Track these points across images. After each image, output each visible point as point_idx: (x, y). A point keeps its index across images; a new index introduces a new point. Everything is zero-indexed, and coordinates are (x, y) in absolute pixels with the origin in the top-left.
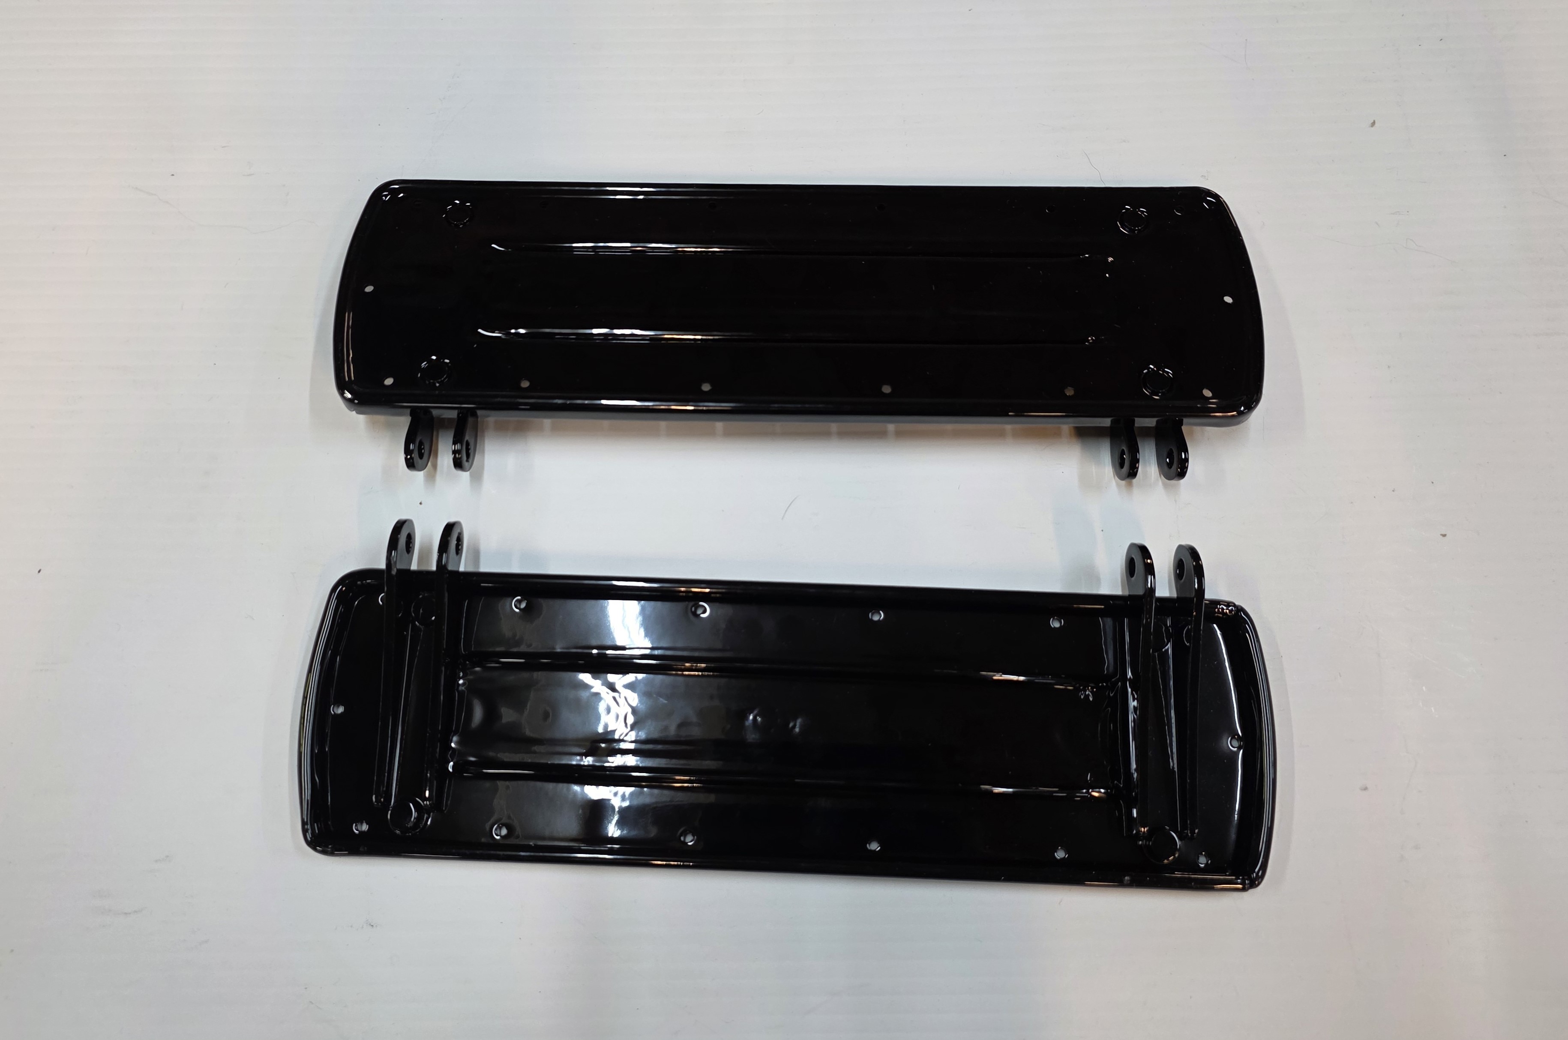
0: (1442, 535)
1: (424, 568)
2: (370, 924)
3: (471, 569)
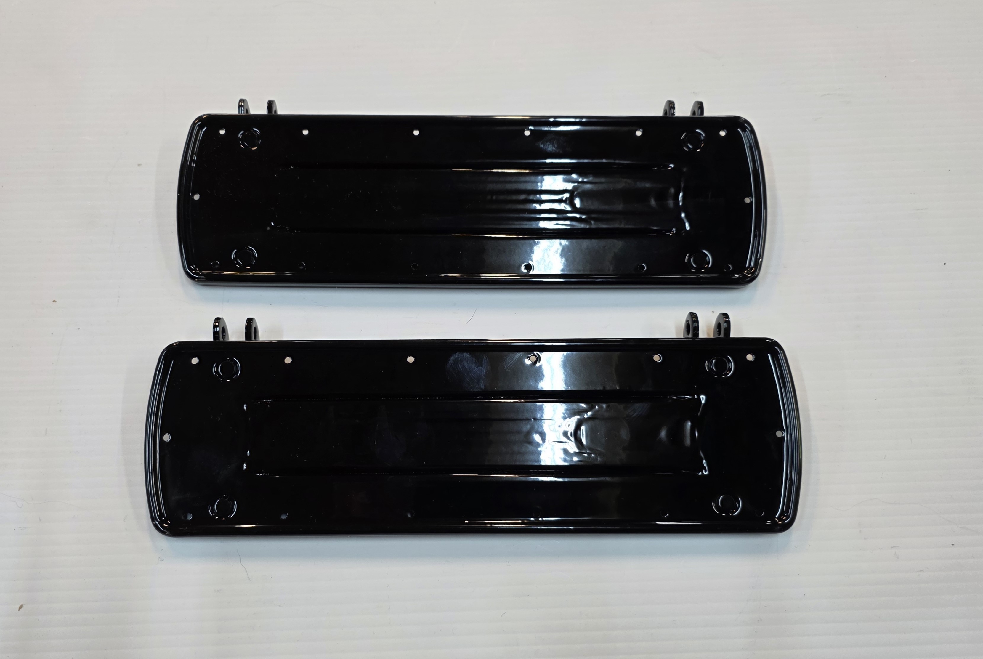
0: (56, 301)
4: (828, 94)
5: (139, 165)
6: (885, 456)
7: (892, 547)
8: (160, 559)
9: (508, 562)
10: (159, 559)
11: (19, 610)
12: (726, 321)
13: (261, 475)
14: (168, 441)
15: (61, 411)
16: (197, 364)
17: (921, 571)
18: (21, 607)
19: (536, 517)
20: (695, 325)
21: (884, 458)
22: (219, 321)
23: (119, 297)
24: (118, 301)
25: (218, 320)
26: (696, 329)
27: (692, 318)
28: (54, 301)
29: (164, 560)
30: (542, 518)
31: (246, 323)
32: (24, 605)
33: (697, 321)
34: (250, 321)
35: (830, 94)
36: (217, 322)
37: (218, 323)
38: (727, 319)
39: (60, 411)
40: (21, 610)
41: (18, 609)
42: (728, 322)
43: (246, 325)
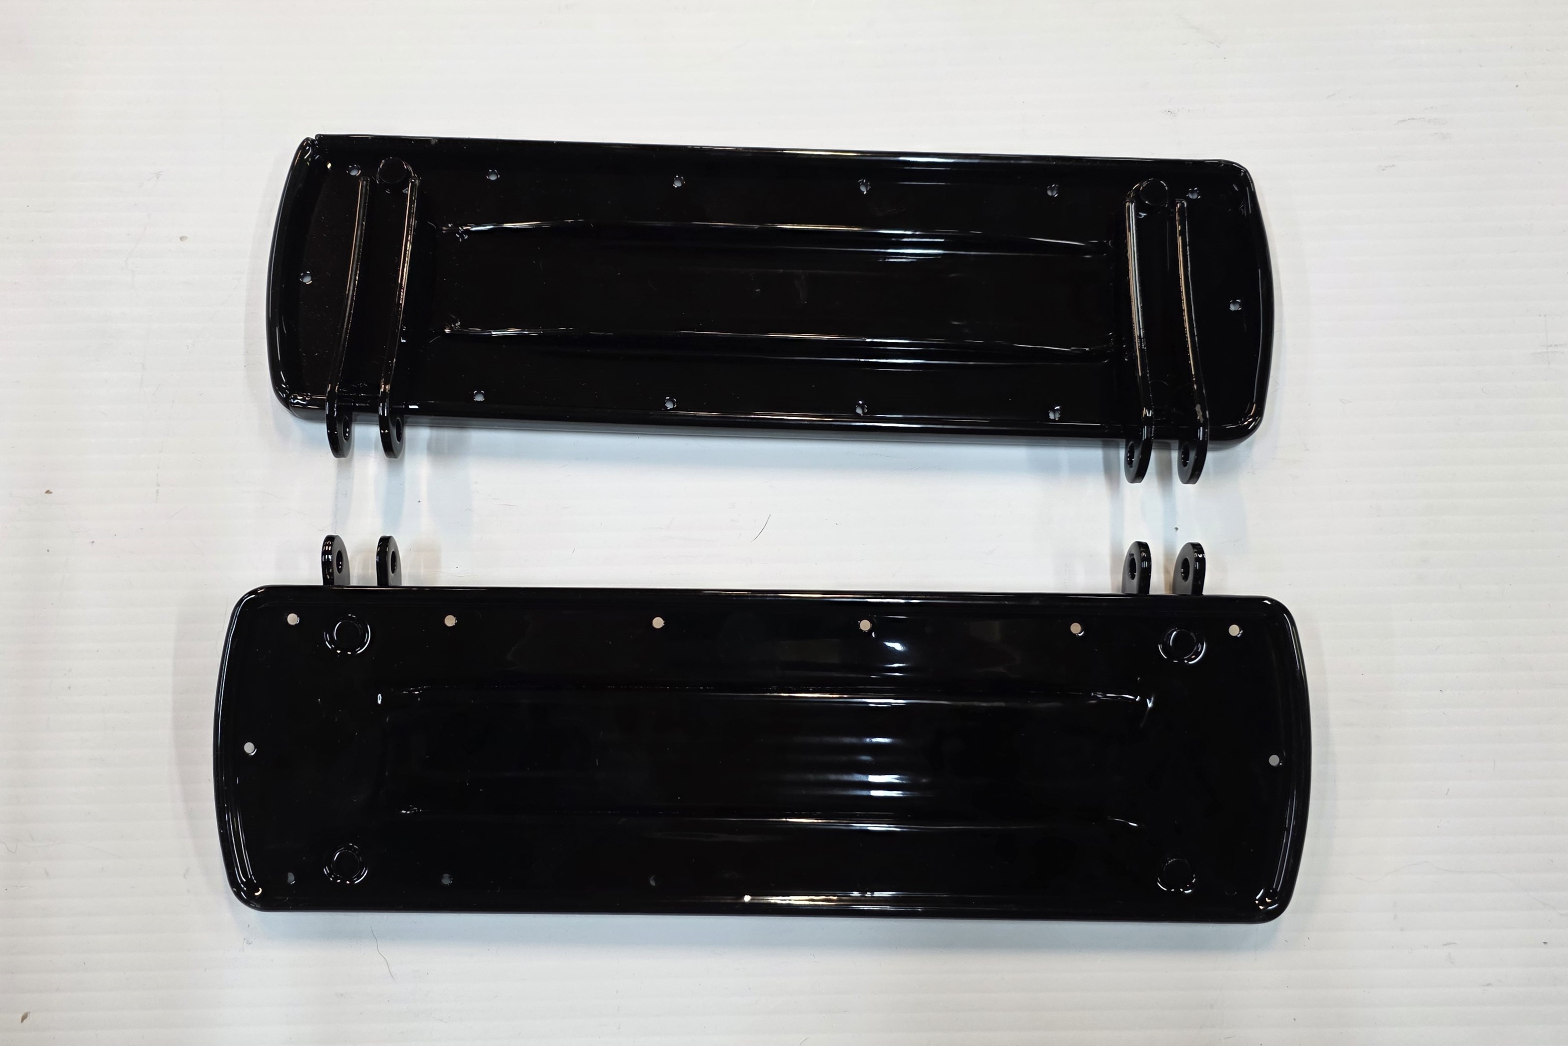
0: (51, 493)
1: (1164, 454)
2: (1171, 113)
3: (1112, 452)
4: (1409, 119)
5: (182, 238)
6: (1448, 790)
7: (1445, 945)
8: (246, 941)
9: (814, 955)
10: (244, 942)
11: (22, 1020)
12: (1197, 559)
13: (408, 812)
14: (253, 754)
15: (71, 688)
16: (296, 625)
17: (1488, 985)
18: (24, 1018)
19: (863, 891)
20: (1145, 564)
21: (1447, 794)
22: (332, 544)
23: (158, 485)
24: (157, 492)
25: (330, 540)
26: (1146, 574)
27: (1141, 552)
28: (48, 492)
29: (252, 942)
30: (872, 891)
31: (378, 546)
32: (30, 1013)
33: (1148, 559)
34: (385, 542)
35: (1413, 119)
36: (329, 545)
37: (331, 545)
38: (1201, 556)
39: (69, 688)
40: (25, 1021)
41: (20, 1021)
42: (1202, 561)
43: (379, 550)
